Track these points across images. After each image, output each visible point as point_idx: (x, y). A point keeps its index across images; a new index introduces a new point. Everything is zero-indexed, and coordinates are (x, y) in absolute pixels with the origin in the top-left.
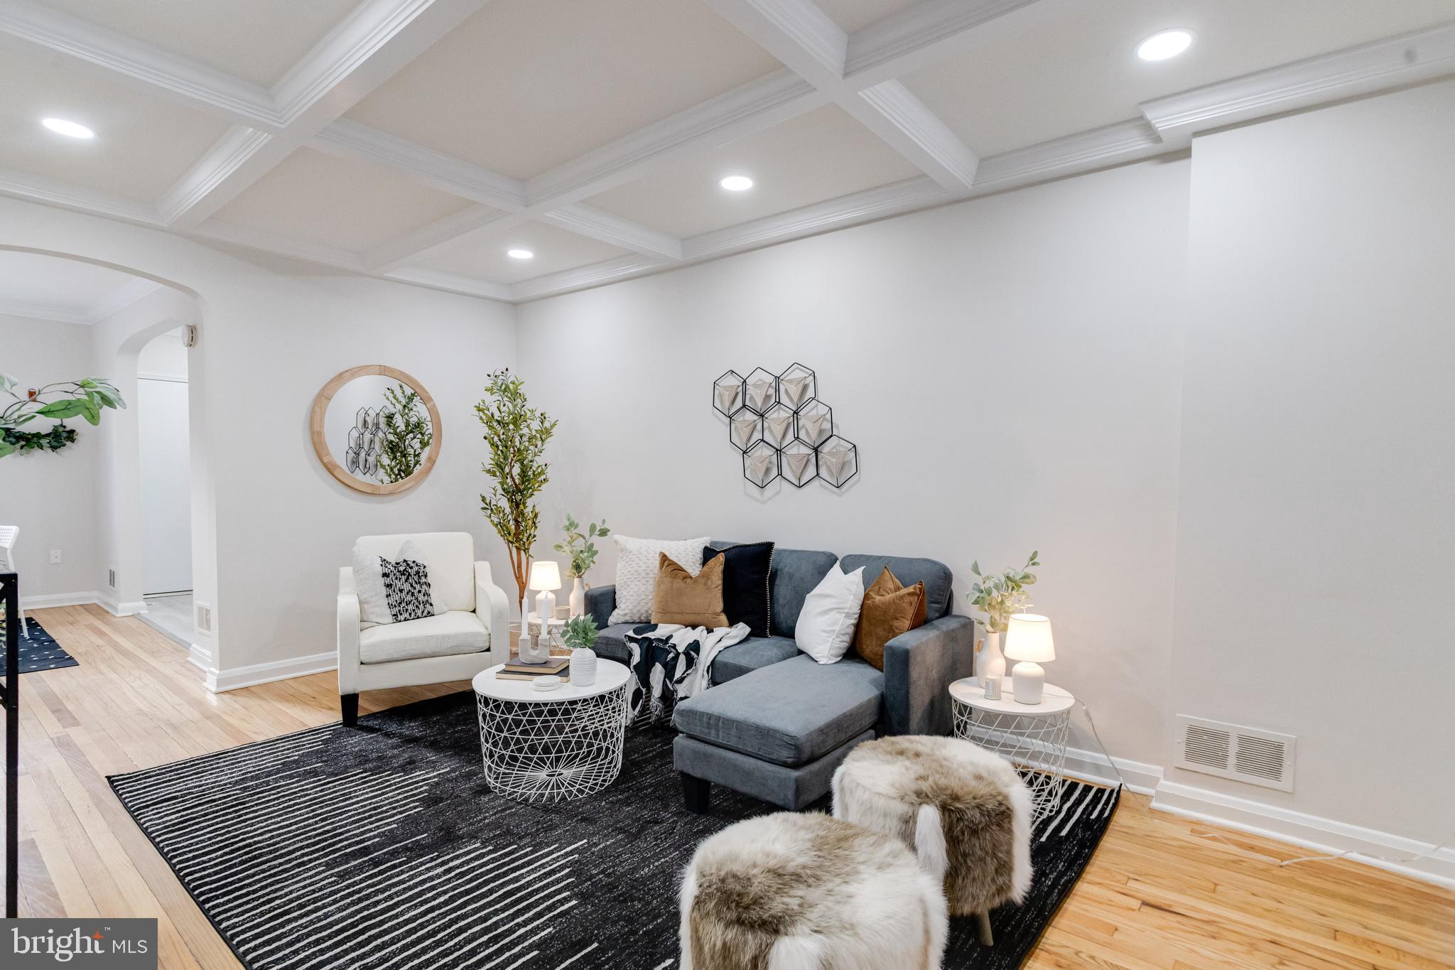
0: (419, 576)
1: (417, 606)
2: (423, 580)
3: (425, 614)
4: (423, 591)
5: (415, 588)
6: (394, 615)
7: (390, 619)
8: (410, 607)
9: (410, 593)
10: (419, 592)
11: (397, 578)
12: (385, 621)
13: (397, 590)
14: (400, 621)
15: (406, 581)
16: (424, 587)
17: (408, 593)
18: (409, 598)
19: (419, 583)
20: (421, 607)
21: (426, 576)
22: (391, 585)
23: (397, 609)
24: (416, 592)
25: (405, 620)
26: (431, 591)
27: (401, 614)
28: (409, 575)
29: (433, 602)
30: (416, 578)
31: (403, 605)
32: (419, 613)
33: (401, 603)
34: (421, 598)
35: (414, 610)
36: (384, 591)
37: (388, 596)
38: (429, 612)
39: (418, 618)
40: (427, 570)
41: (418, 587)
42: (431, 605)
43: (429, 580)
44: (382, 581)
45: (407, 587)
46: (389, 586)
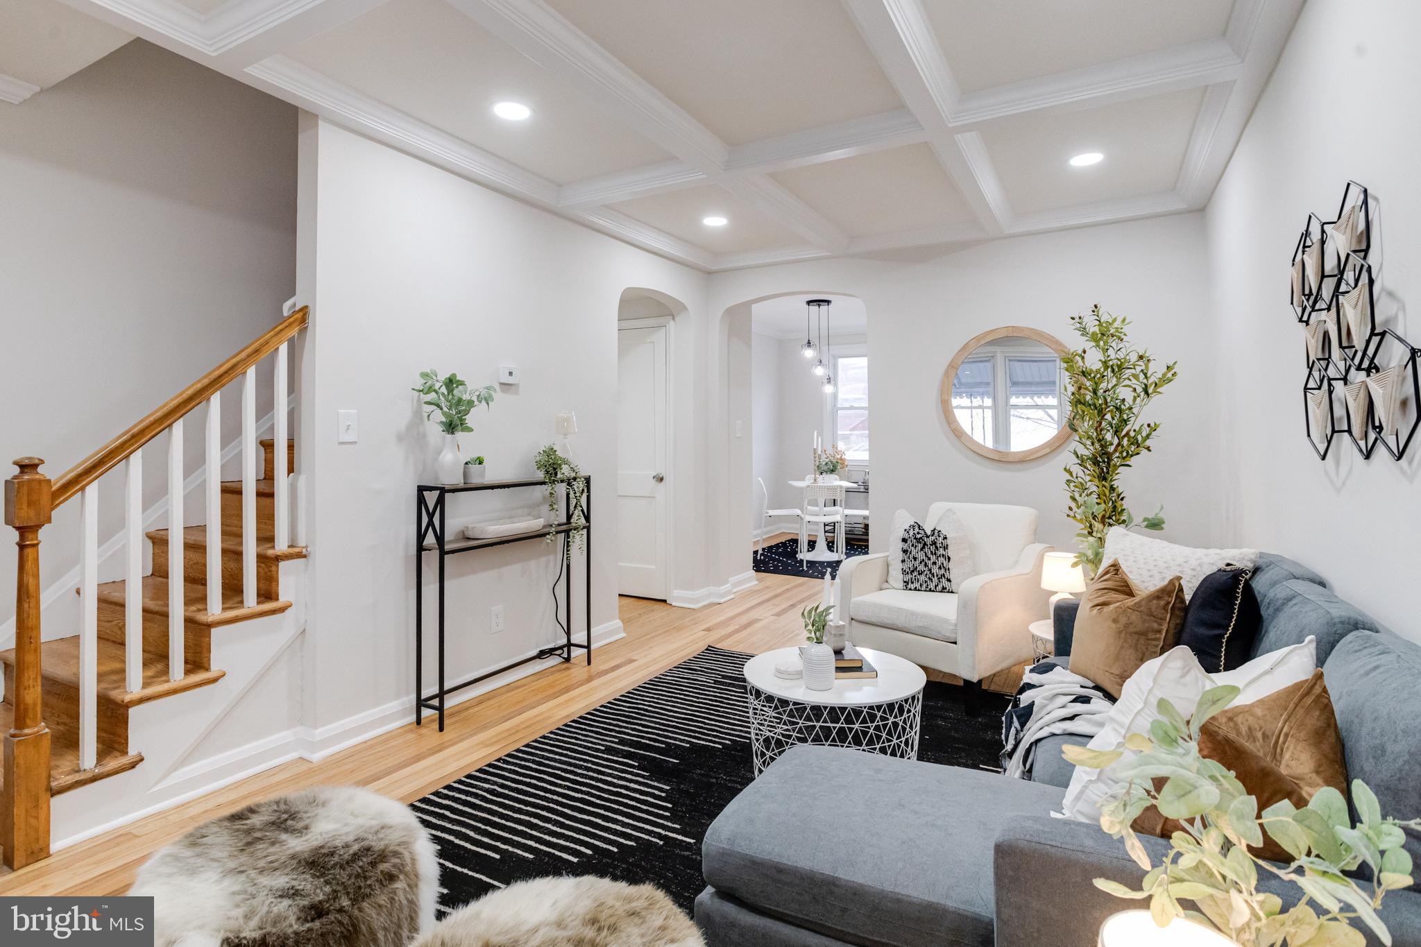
0: (936, 547)
1: (929, 578)
2: (941, 551)
3: (939, 588)
4: (939, 563)
5: (929, 559)
6: (905, 582)
7: (901, 585)
8: (922, 578)
9: (923, 563)
10: (934, 563)
11: (913, 545)
12: (896, 585)
13: (911, 557)
14: (910, 589)
15: (922, 550)
16: (941, 559)
17: (921, 563)
18: (922, 568)
19: (935, 554)
20: (935, 580)
21: (946, 548)
22: (907, 551)
23: (910, 576)
24: (930, 563)
25: (915, 589)
26: (951, 565)
27: (912, 583)
28: (925, 544)
29: (952, 577)
30: (933, 548)
31: (916, 573)
32: (932, 586)
33: (913, 571)
34: (935, 570)
35: (926, 582)
36: (901, 555)
37: (903, 561)
38: (944, 588)
39: (930, 590)
40: (948, 541)
41: (933, 558)
42: (949, 580)
43: (950, 552)
44: (901, 545)
45: (921, 556)
46: (905, 551)
